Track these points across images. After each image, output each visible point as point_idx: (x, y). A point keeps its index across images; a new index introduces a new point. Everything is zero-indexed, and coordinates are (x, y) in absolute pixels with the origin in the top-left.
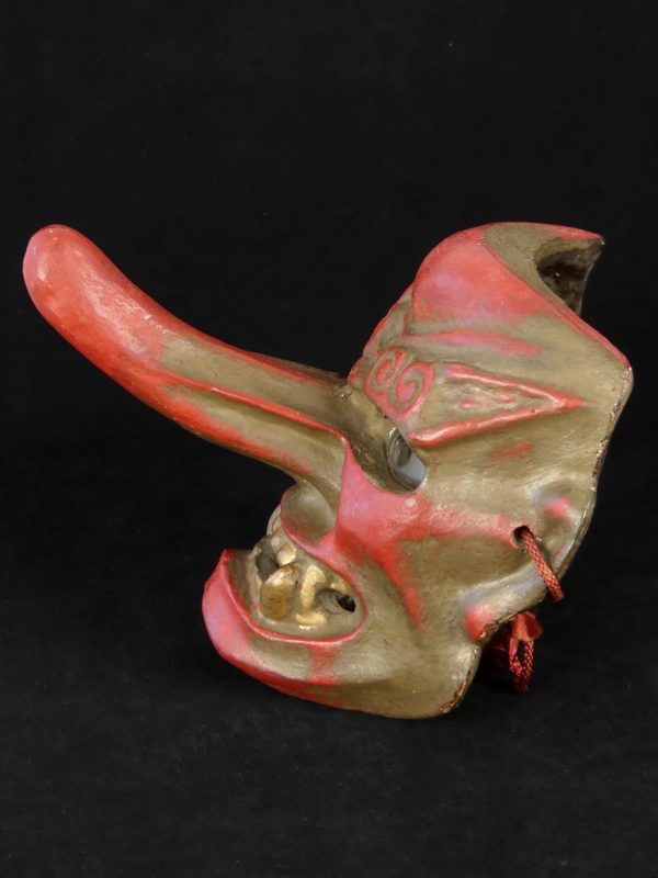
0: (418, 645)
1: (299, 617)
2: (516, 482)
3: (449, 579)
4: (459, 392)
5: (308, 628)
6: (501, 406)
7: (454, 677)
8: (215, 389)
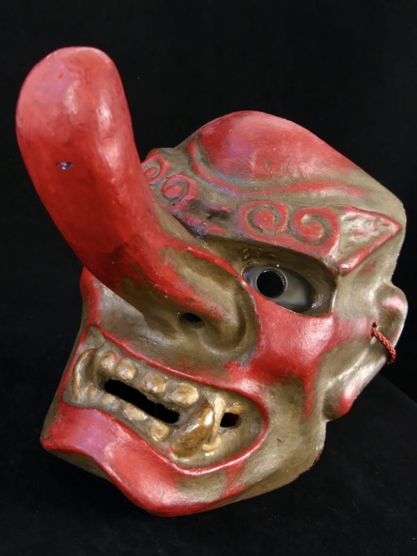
1: (205, 446)
5: (213, 454)
6: (372, 234)
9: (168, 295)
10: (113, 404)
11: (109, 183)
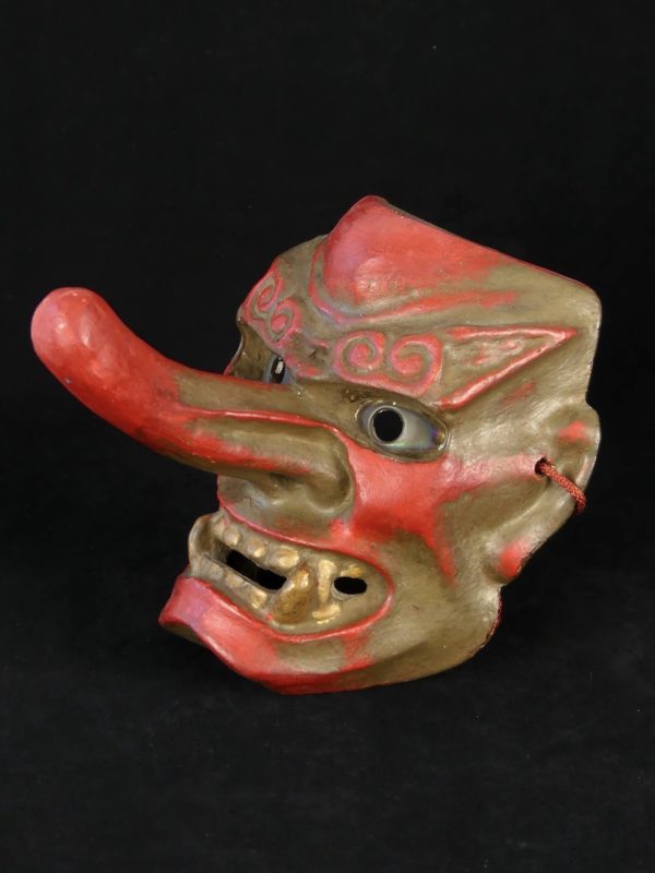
0: (452, 599)
1: (316, 614)
2: (523, 421)
3: (476, 529)
4: (467, 353)
5: (327, 621)
6: (508, 354)
7: (485, 619)
8: (228, 413)
9: (214, 459)
10: (217, 573)
11: (102, 390)
